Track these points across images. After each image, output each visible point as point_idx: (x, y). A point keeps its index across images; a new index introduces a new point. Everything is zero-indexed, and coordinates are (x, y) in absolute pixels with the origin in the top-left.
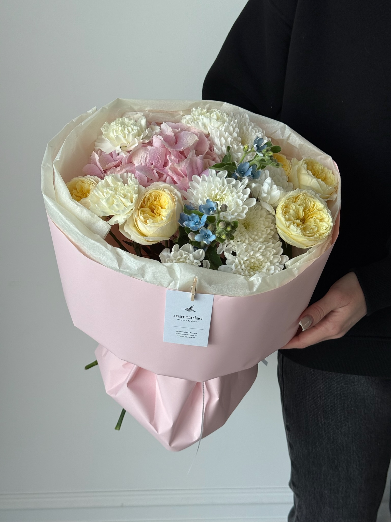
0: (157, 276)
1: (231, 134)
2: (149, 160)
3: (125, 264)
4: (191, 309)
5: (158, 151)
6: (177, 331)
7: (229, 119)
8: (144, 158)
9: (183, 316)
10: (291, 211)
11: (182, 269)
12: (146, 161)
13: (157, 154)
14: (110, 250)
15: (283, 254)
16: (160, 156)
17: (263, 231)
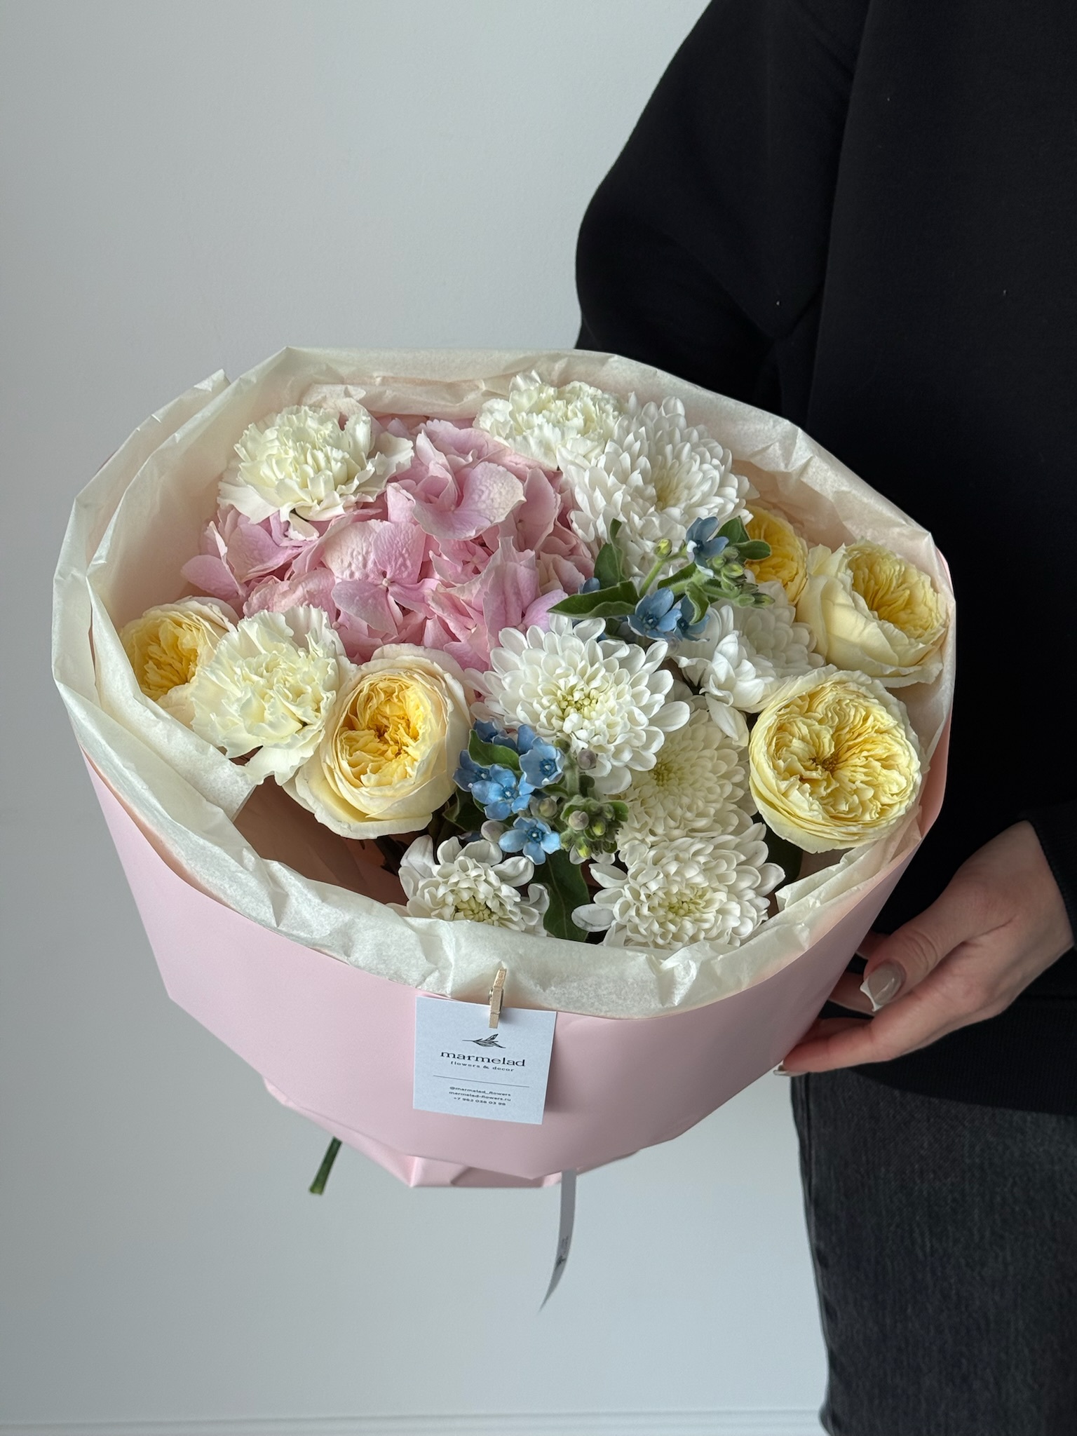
0: (389, 956)
1: (624, 478)
2: (375, 563)
3: (294, 912)
4: (491, 1041)
5: (402, 536)
6: (453, 1088)
7: (620, 426)
8: (360, 558)
9: (469, 1057)
10: (796, 744)
11: (462, 940)
12: (365, 565)
13: (400, 543)
14: (251, 870)
15: (767, 861)
16: (407, 550)
17: (710, 790)
